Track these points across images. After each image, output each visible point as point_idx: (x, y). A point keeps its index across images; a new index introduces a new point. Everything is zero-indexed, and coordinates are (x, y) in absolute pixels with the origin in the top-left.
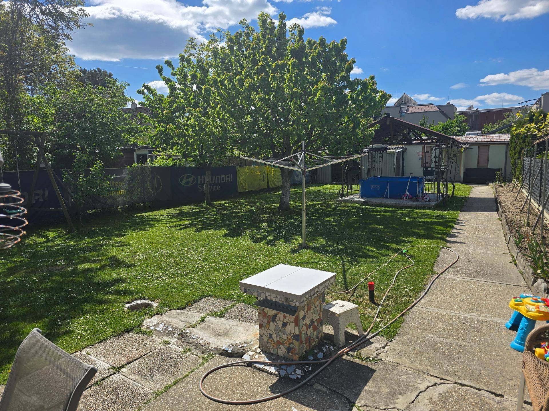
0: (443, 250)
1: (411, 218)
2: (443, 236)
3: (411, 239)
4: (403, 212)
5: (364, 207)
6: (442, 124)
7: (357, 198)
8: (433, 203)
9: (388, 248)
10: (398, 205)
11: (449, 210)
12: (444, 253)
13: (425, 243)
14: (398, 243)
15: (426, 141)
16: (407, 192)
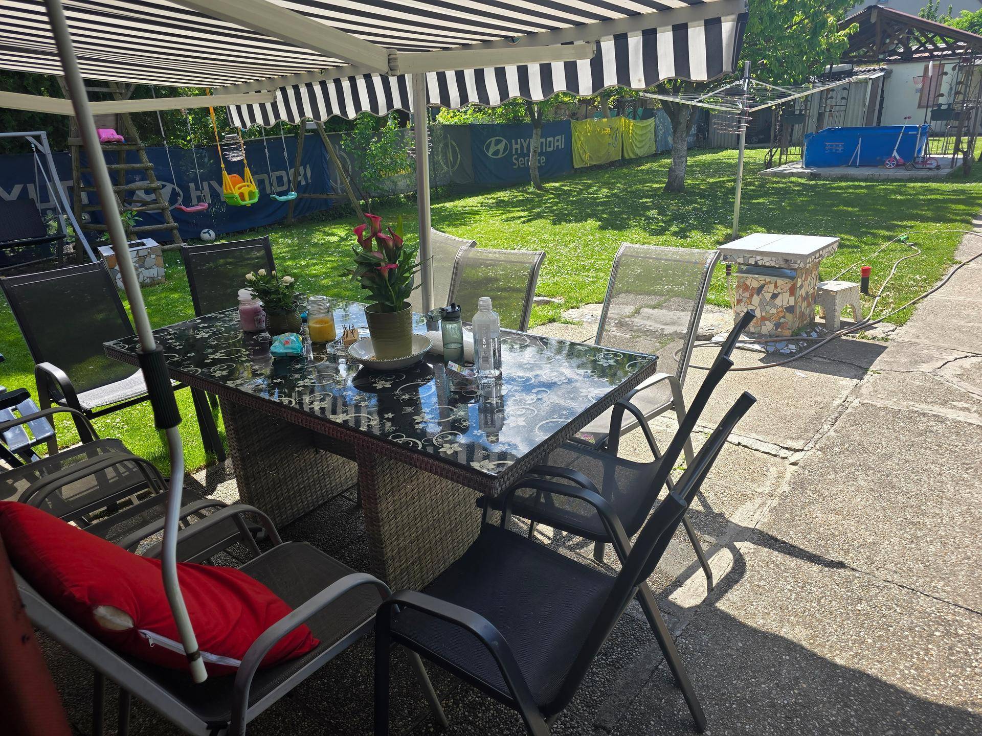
0: (968, 236)
1: (906, 195)
2: (966, 218)
3: (912, 223)
4: (888, 187)
5: (813, 182)
6: (970, 14)
7: (798, 168)
8: (944, 172)
9: (875, 236)
10: (876, 177)
11: (975, 181)
12: (969, 240)
13: (935, 228)
14: (889, 228)
15: (944, 53)
16: (895, 154)
